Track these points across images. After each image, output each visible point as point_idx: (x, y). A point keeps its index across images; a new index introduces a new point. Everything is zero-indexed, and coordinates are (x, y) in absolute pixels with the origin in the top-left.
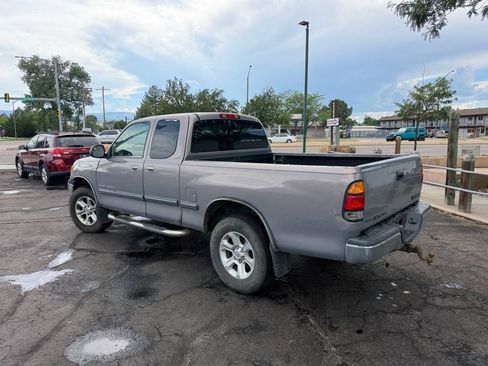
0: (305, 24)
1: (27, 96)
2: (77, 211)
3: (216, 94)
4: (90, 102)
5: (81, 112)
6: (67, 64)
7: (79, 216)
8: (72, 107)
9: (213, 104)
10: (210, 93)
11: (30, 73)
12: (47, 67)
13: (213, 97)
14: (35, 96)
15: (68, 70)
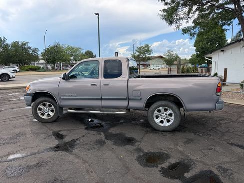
0: (98, 14)
2: (39, 112)
3: (24, 44)
7: (40, 115)
10: (20, 44)
13: (22, 46)
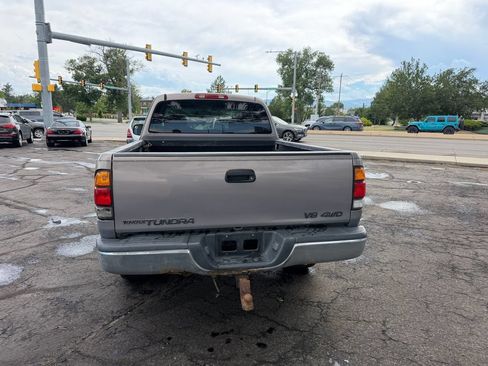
1: (279, 86)
3: (463, 74)
4: (330, 90)
5: (321, 99)
6: (315, 54)
8: (314, 95)
9: (458, 86)
10: (457, 72)
11: (284, 65)
12: (298, 59)
13: (459, 78)
14: (286, 86)
15: (315, 60)
